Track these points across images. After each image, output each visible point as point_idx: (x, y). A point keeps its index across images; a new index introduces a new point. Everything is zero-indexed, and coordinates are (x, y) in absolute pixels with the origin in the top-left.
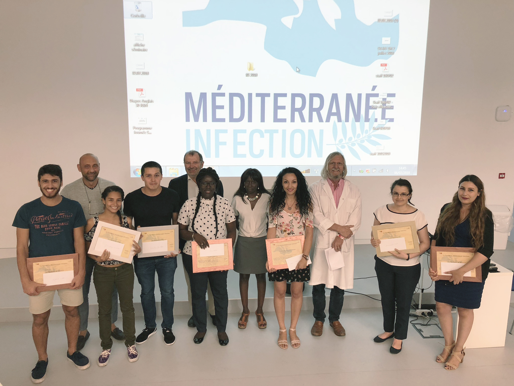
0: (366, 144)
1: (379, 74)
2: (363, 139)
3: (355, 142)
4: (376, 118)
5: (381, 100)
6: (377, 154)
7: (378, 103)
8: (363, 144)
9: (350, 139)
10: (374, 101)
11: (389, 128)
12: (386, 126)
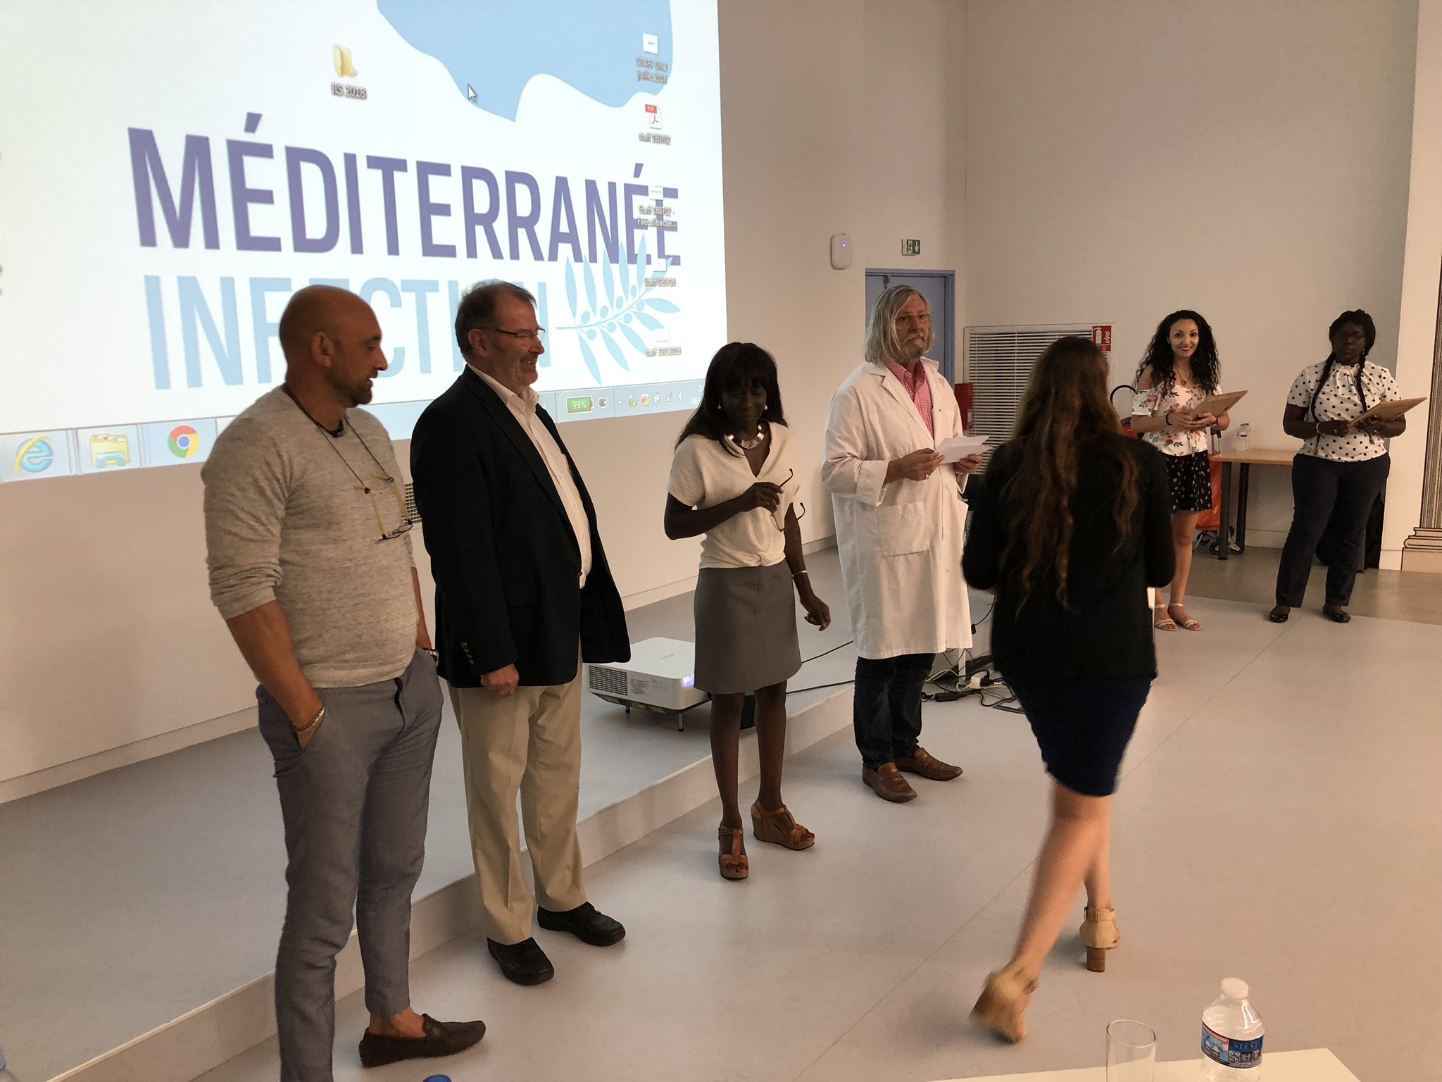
0: (636, 325)
1: (645, 133)
2: (628, 312)
3: (613, 321)
4: (648, 253)
5: (653, 204)
6: (658, 352)
7: (649, 212)
8: (629, 325)
9: (604, 311)
10: (641, 207)
11: (672, 282)
12: (668, 276)
